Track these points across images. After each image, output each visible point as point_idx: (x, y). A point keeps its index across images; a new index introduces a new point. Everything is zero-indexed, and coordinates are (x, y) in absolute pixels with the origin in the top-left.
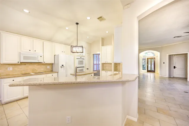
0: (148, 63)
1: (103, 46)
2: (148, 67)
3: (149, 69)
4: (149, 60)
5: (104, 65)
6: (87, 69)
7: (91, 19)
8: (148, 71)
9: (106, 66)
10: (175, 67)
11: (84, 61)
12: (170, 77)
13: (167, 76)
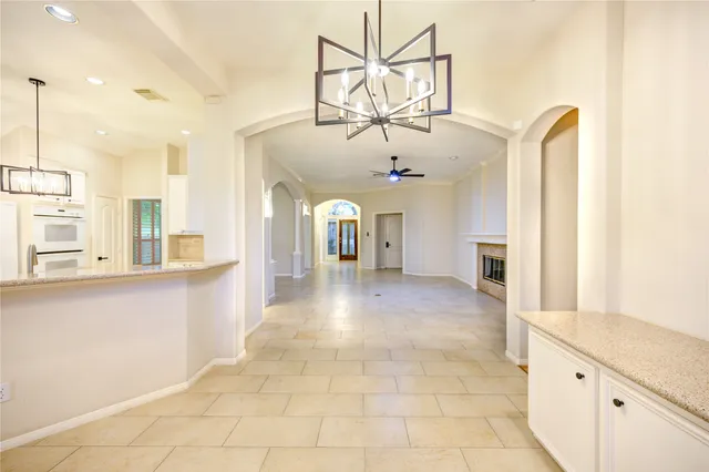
0: (341, 235)
1: (178, 173)
2: (341, 245)
3: (344, 252)
4: (345, 227)
5: (181, 241)
6: (100, 259)
7: (104, 83)
8: (342, 258)
9: (187, 246)
10: (388, 245)
11: (78, 224)
12: (379, 270)
13: (373, 267)
